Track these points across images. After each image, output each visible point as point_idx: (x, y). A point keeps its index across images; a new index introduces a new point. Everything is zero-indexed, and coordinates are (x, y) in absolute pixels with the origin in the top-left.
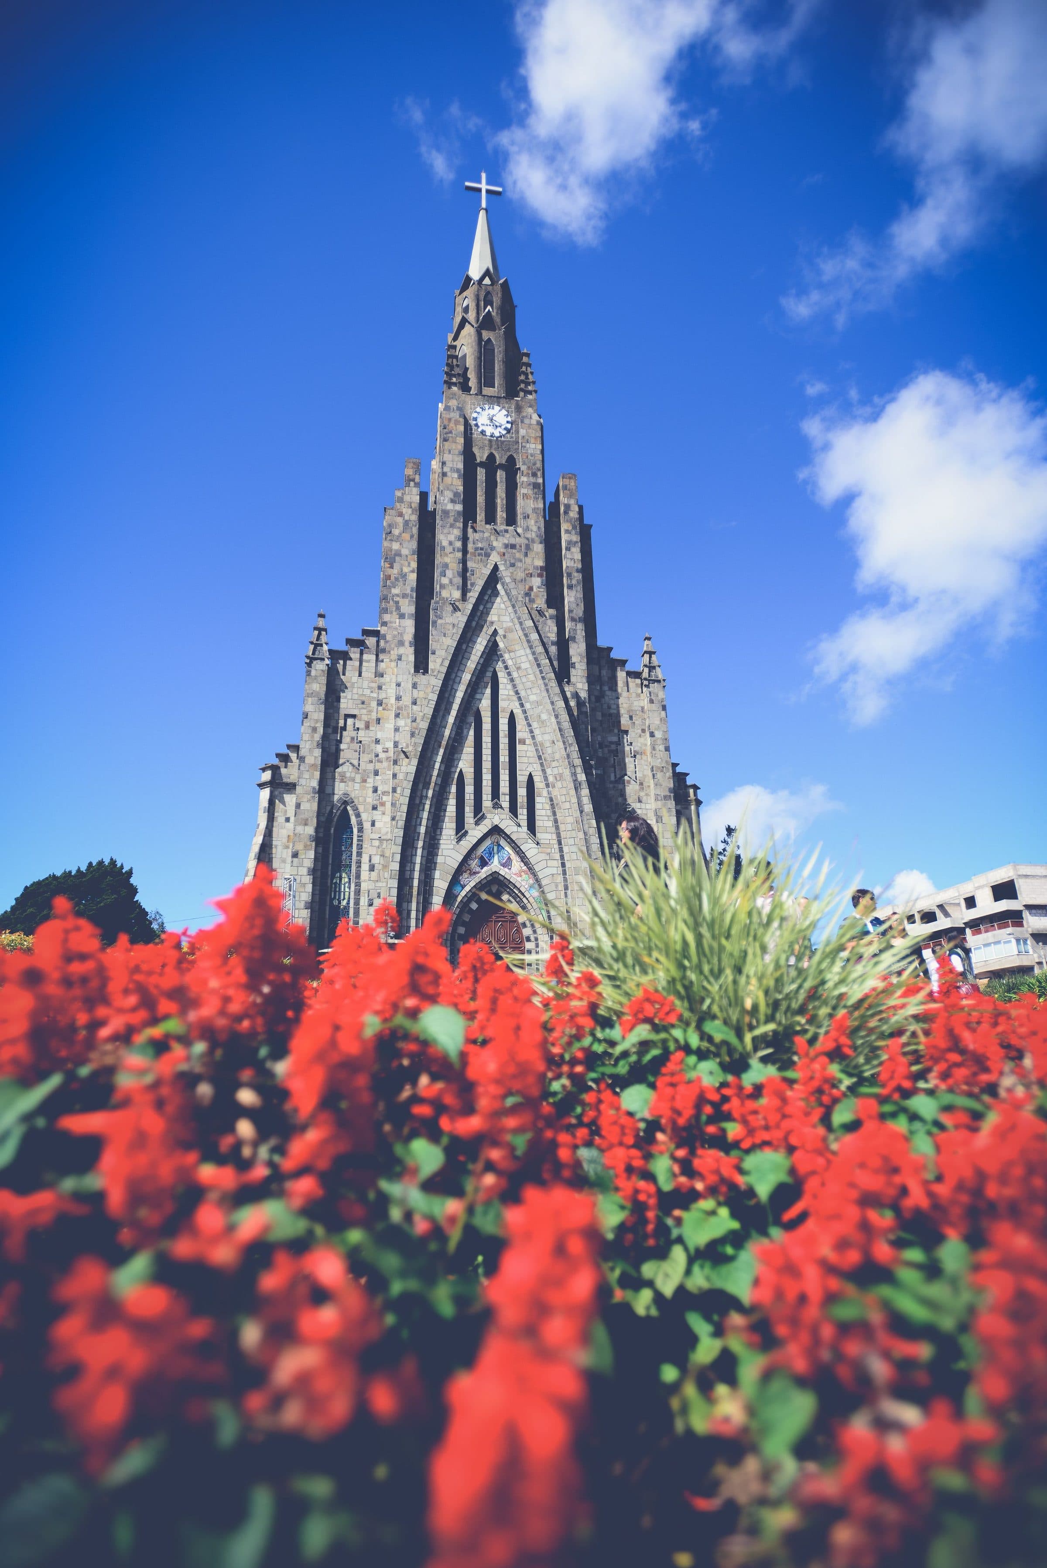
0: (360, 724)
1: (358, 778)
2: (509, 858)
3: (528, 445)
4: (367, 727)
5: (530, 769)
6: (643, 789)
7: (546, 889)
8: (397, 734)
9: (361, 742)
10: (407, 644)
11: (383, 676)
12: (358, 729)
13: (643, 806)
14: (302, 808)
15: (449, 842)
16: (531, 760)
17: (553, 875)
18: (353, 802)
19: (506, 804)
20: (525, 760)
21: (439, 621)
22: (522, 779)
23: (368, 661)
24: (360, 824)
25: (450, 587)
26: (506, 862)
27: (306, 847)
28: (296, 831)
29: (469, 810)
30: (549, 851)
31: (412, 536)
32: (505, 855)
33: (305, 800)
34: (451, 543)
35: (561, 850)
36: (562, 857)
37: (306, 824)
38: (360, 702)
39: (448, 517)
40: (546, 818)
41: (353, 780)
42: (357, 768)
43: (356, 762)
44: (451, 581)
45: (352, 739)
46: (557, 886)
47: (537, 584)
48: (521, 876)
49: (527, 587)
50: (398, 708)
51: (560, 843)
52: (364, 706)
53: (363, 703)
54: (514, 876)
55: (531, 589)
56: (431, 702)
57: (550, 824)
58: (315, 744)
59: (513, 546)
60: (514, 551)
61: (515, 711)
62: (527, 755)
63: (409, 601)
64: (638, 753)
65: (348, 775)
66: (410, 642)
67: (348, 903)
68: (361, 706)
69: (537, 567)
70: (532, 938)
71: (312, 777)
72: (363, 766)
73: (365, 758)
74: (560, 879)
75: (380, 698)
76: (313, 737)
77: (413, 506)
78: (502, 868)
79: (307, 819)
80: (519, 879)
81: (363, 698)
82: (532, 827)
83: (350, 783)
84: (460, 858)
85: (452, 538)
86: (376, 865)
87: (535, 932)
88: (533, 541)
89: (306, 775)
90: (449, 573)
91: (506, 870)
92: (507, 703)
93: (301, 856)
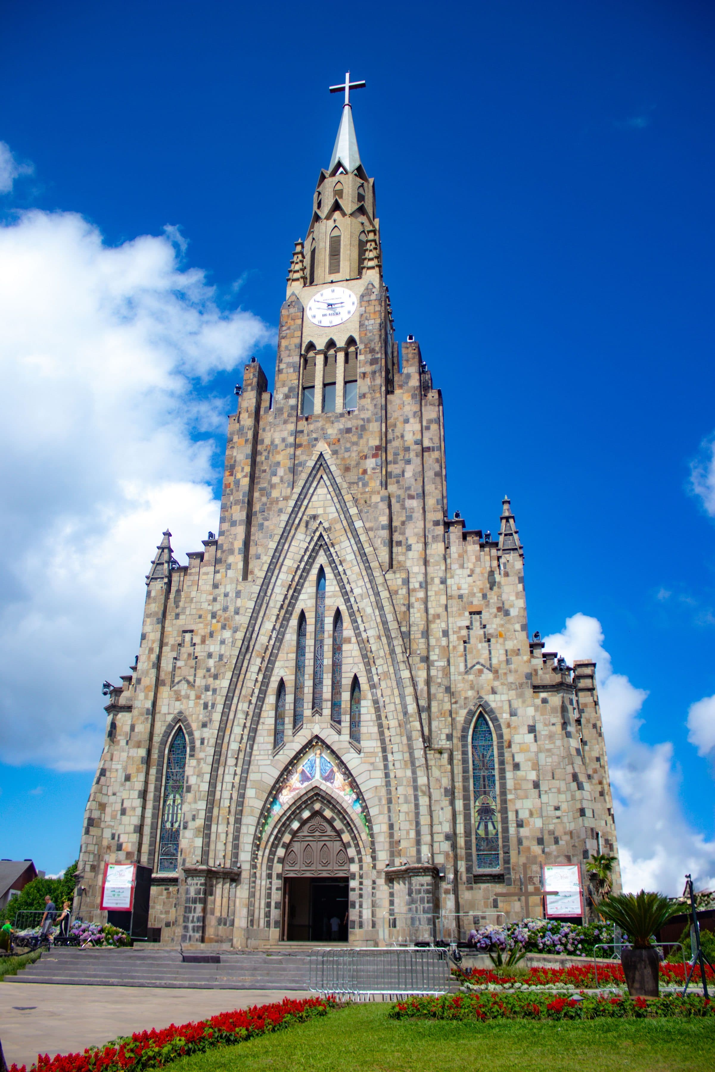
0: (197, 640)
1: (192, 694)
2: (332, 771)
3: (366, 323)
4: (203, 641)
5: (355, 670)
6: (498, 677)
7: (369, 804)
8: (223, 646)
9: (196, 658)
10: (236, 551)
11: (218, 588)
12: (195, 645)
13: (498, 697)
14: (136, 730)
15: (266, 757)
16: (356, 660)
17: (376, 787)
18: (187, 720)
19: (327, 711)
20: (350, 660)
21: (266, 523)
22: (346, 681)
23: (207, 574)
24: (193, 742)
25: (281, 485)
26: (328, 776)
27: (138, 771)
28: (130, 754)
29: (288, 720)
30: (372, 760)
31: (247, 441)
32: (327, 768)
33: (140, 722)
34: (284, 440)
35: (385, 759)
36: (386, 767)
37: (139, 747)
38: (197, 616)
39: (283, 414)
40: (371, 724)
41: (188, 697)
42: (191, 685)
43: (191, 679)
44: (282, 480)
45: (189, 655)
46: (380, 800)
47: (372, 466)
48: (344, 790)
49: (361, 471)
50: (225, 619)
51: (384, 750)
52: (201, 620)
53: (200, 617)
54: (337, 791)
55: (365, 472)
56: (248, 610)
57: (375, 729)
58: (151, 664)
59: (348, 431)
60: (350, 435)
61: (341, 608)
62: (353, 655)
63: (241, 507)
64: (492, 636)
65: (183, 693)
66: (239, 549)
67: (179, 826)
68: (198, 620)
69: (372, 447)
70: (356, 860)
71: (146, 698)
72: (198, 683)
73: (201, 673)
74: (383, 792)
75: (215, 610)
76: (149, 657)
77: (249, 410)
78: (324, 782)
79: (140, 741)
80: (342, 793)
81: (201, 612)
82: (355, 736)
83: (185, 701)
84: (276, 774)
85: (285, 434)
86: (193, 787)
87: (359, 852)
88: (369, 421)
89: (141, 696)
90: (281, 472)
91: (328, 784)
92: (332, 600)
93: (133, 779)
